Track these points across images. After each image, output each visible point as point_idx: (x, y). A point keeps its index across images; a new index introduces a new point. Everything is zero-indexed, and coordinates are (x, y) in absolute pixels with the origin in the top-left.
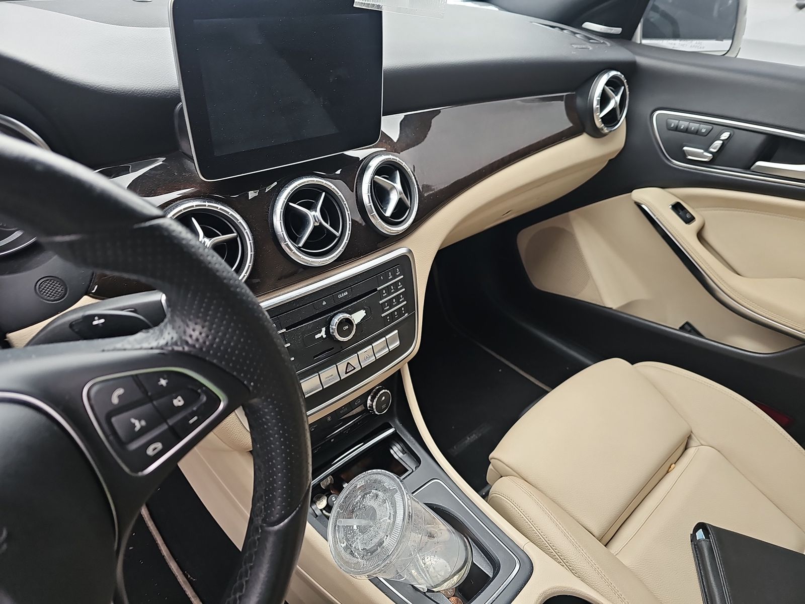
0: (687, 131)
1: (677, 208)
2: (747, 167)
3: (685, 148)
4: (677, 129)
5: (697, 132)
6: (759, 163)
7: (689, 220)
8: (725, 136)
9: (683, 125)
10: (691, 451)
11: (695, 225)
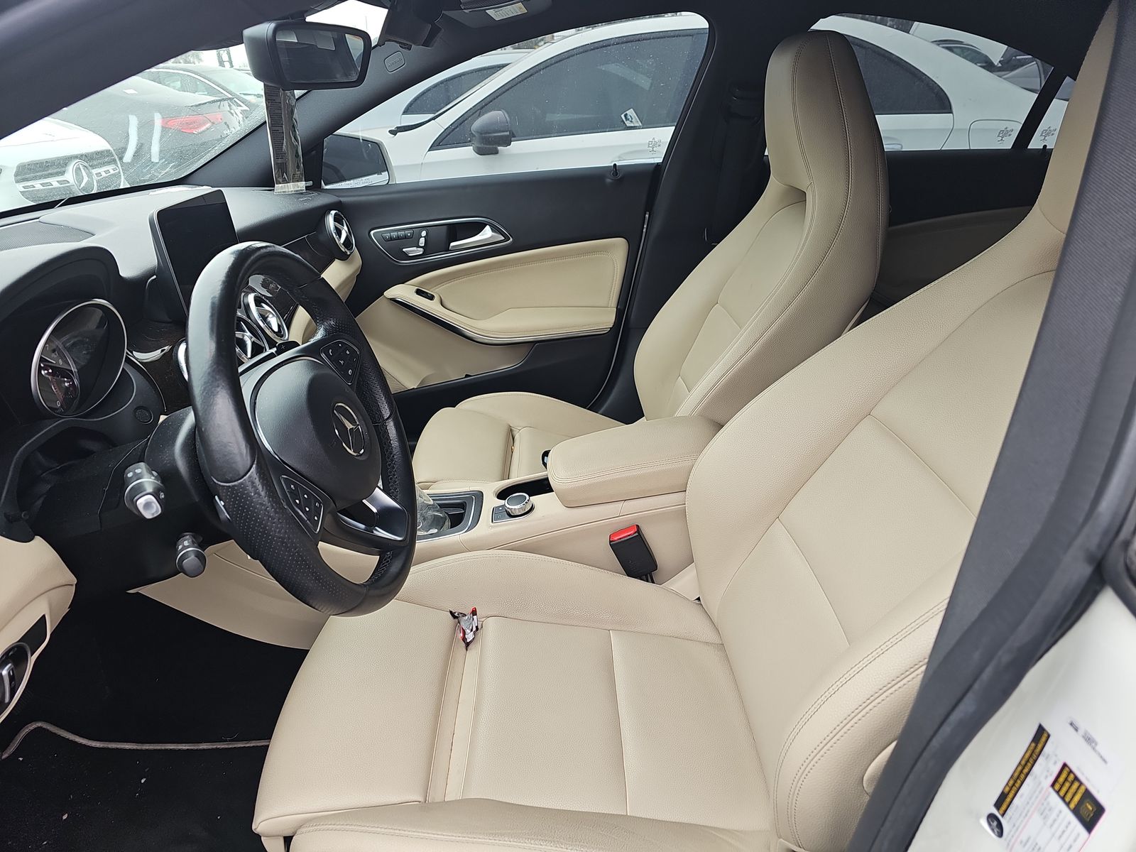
0: (398, 238)
1: (419, 292)
2: (447, 250)
3: (404, 250)
4: (391, 239)
5: (405, 237)
6: (452, 244)
7: (431, 298)
8: (424, 233)
9: (394, 235)
10: (517, 437)
11: (437, 298)
